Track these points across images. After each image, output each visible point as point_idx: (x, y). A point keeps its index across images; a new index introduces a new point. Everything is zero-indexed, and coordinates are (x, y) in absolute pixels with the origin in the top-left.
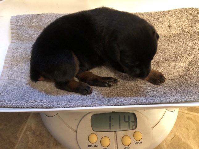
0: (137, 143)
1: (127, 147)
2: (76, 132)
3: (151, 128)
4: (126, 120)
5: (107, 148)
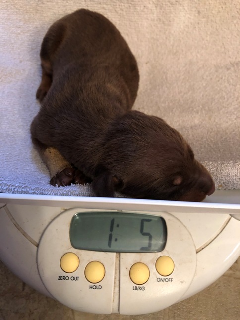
0: (161, 280)
1: (139, 287)
2: (38, 246)
3: (195, 252)
4: (145, 231)
5: (98, 285)
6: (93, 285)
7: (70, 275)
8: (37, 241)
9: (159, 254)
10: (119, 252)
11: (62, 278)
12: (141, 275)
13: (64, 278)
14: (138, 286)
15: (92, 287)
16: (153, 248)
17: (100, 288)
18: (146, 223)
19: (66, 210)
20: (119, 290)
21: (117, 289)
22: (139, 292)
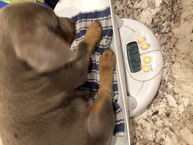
0: (145, 40)
1: (149, 45)
2: (144, 81)
3: (135, 32)
5: (151, 58)
8: (143, 82)
9: (138, 43)
10: (140, 55)
11: (152, 70)
12: (145, 46)
13: (152, 69)
16: (136, 46)
18: (130, 50)
19: (131, 76)
20: (151, 51)
21: (151, 52)
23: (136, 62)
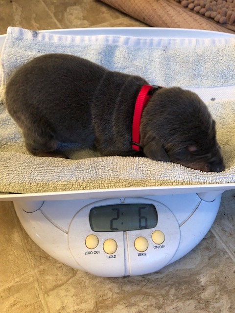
0: (157, 247)
2: (68, 233)
3: (178, 227)
4: (142, 216)
5: (113, 255)
6: (110, 255)
7: (93, 251)
9: (153, 229)
10: (125, 231)
11: (87, 253)
13: (89, 253)
14: (141, 253)
15: (110, 257)
17: (115, 257)
18: (142, 210)
22: (142, 256)
23: (113, 221)
